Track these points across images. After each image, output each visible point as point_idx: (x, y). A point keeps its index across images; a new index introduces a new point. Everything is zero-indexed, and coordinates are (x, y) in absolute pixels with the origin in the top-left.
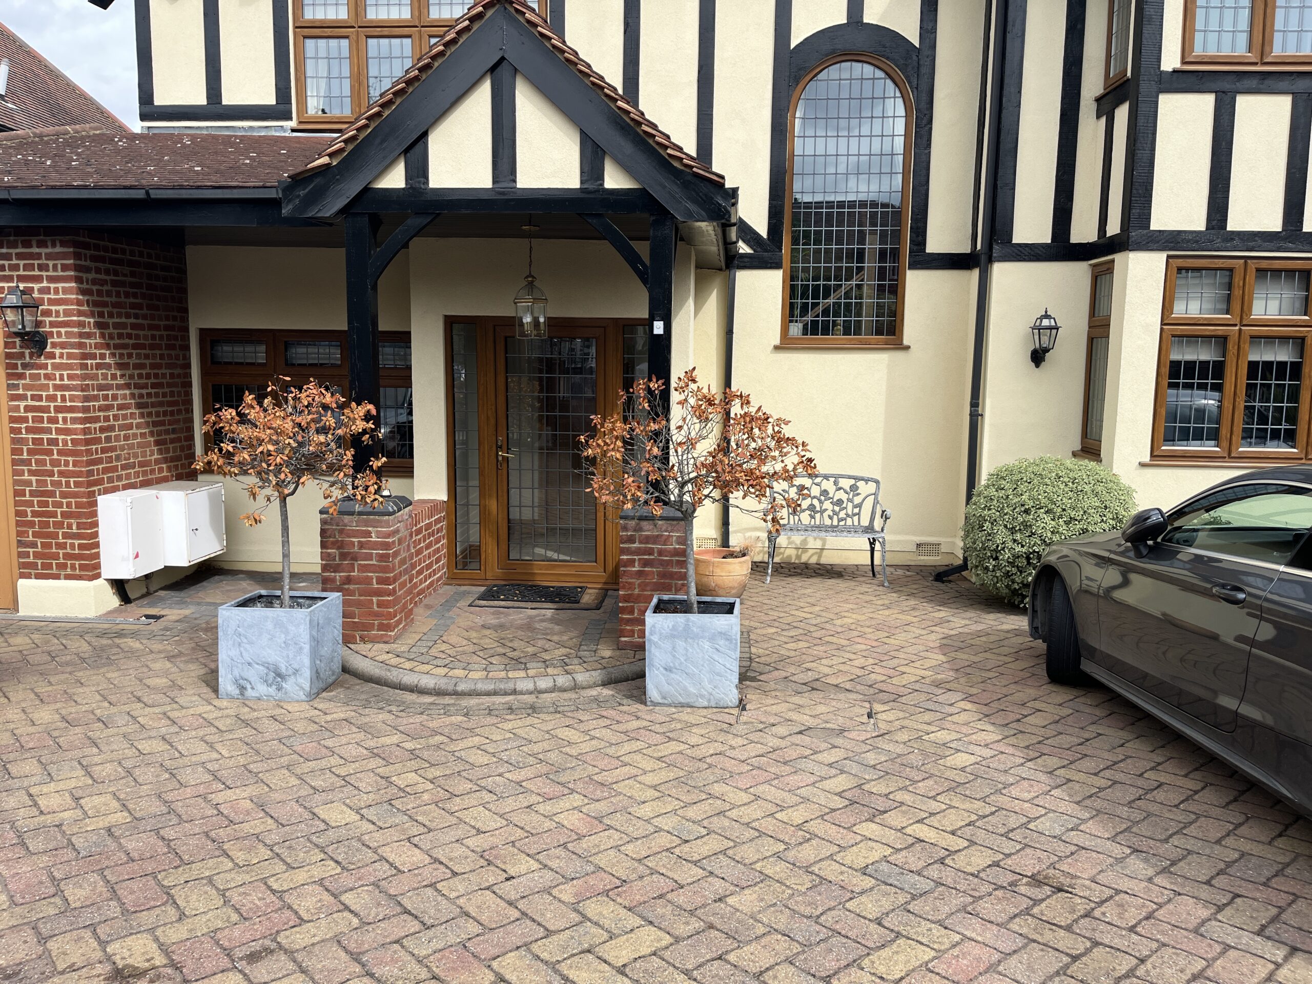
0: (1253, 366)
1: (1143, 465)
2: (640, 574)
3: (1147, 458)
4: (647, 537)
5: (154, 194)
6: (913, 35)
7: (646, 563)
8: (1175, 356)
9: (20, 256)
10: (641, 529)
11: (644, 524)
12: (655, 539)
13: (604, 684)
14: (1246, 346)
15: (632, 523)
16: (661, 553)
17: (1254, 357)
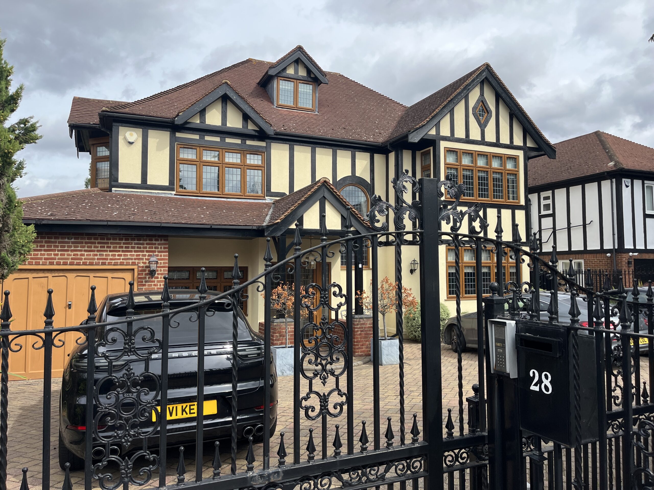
0: (465, 273)
1: (445, 300)
2: (360, 334)
3: (446, 299)
4: (362, 324)
5: (213, 227)
6: (368, 180)
7: (362, 331)
8: (450, 271)
9: (147, 244)
10: (360, 321)
11: (361, 320)
12: (363, 324)
13: (364, 364)
14: (463, 268)
15: (358, 320)
16: (365, 328)
17: (465, 271)
